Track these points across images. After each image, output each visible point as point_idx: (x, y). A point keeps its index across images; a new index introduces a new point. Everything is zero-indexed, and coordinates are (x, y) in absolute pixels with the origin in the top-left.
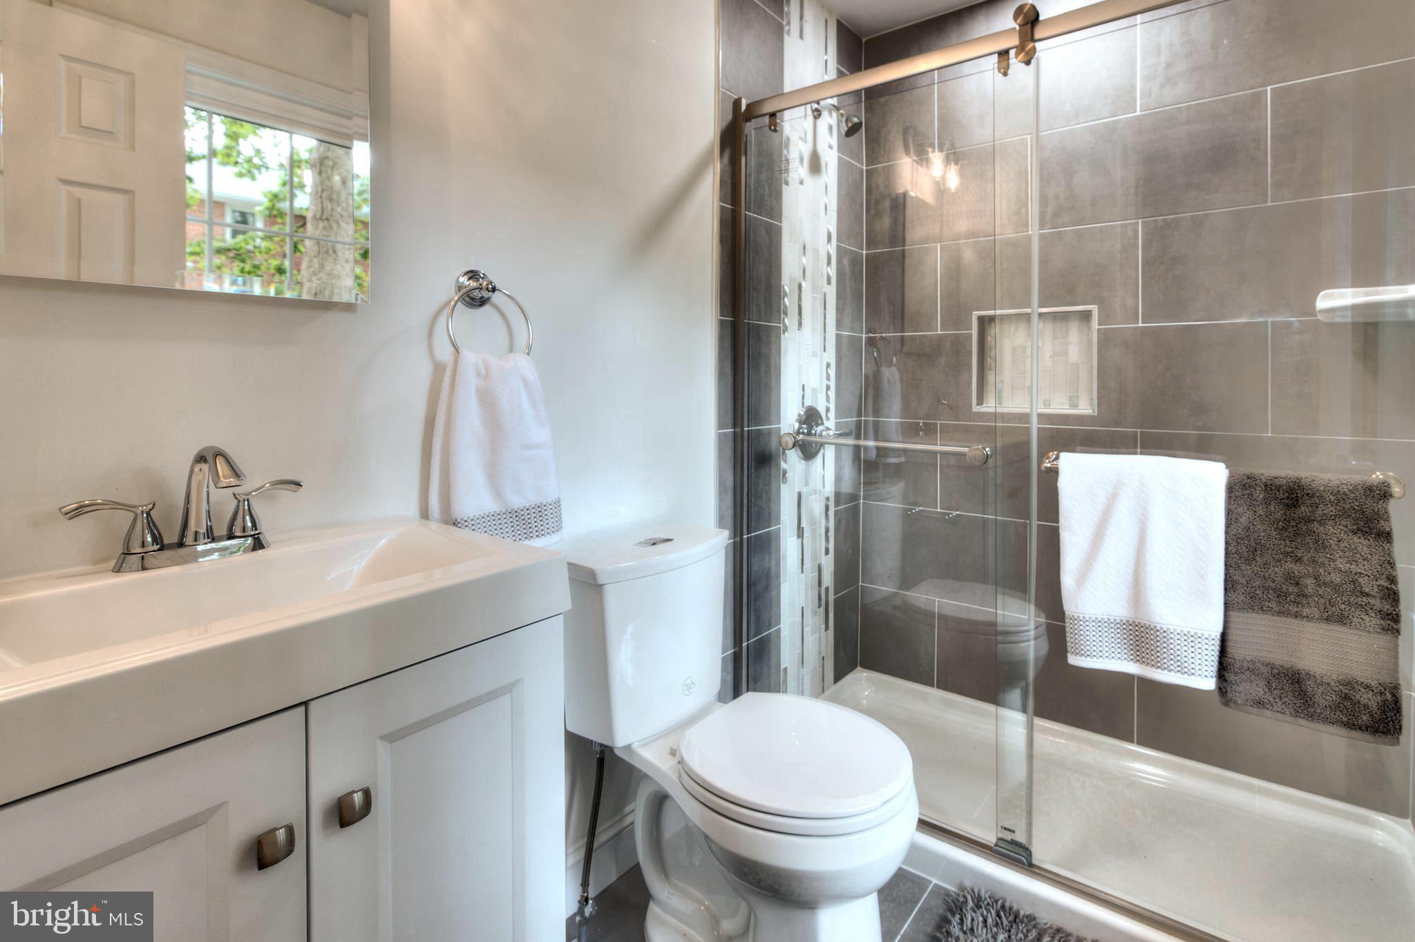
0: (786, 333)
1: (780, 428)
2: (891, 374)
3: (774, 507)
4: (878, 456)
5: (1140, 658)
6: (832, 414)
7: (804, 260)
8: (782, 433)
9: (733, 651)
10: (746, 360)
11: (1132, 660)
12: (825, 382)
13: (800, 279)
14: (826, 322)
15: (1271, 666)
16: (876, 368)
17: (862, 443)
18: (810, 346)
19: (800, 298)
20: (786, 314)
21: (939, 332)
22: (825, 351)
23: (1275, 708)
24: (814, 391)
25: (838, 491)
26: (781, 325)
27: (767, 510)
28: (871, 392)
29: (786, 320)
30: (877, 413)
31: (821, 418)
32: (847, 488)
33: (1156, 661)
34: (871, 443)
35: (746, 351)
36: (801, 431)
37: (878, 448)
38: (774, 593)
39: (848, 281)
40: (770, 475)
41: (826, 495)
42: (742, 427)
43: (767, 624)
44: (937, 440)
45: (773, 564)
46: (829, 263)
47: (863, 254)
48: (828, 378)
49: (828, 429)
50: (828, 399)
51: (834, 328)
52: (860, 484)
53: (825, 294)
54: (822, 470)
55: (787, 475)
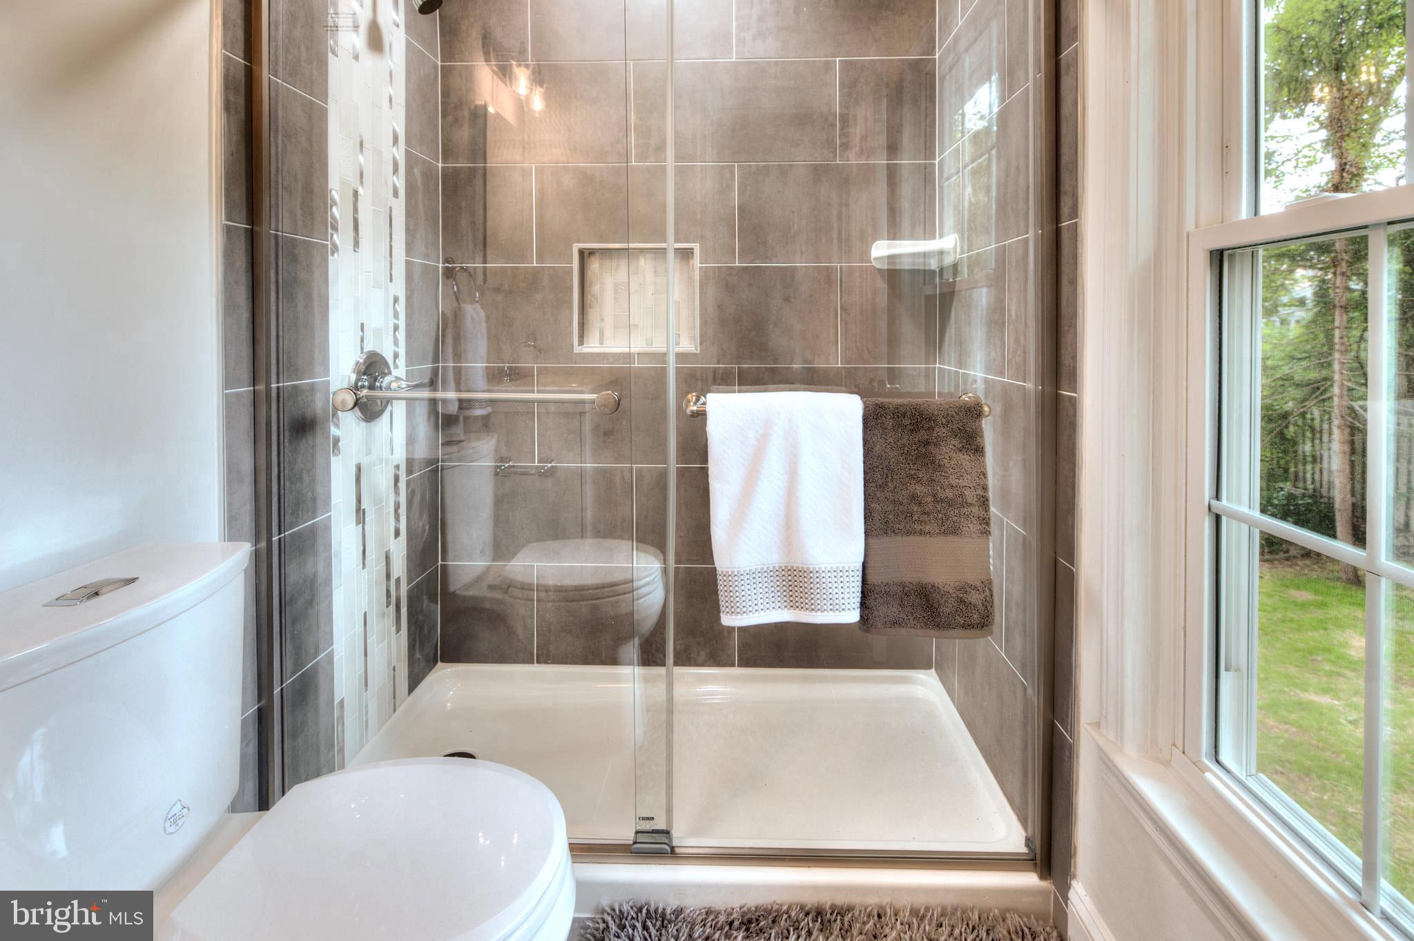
0: (336, 255)
1: (329, 381)
2: (475, 315)
3: (319, 489)
4: (460, 408)
5: (794, 605)
6: (402, 361)
7: (361, 159)
8: (332, 389)
9: (256, 707)
10: (273, 288)
11: (785, 607)
12: (392, 321)
13: (355, 184)
14: (393, 244)
15: (903, 585)
16: (455, 304)
17: (439, 395)
18: (371, 274)
19: (356, 210)
20: (335, 228)
21: (535, 265)
22: (391, 280)
23: (909, 625)
24: (378, 332)
25: (410, 456)
26: (329, 243)
27: (310, 494)
28: (450, 332)
29: (335, 237)
30: (458, 356)
31: (388, 367)
32: (422, 452)
33: (810, 604)
34: (452, 395)
35: (273, 275)
36: (360, 384)
37: (460, 401)
38: (322, 607)
39: (420, 197)
40: (314, 447)
41: (395, 463)
42: (268, 384)
43: (313, 651)
44: (534, 386)
45: (320, 567)
46: (396, 171)
47: (438, 166)
48: (396, 315)
49: (398, 379)
50: (396, 343)
51: (403, 253)
52: (439, 445)
53: (391, 208)
54: (390, 433)
55: (340, 444)
